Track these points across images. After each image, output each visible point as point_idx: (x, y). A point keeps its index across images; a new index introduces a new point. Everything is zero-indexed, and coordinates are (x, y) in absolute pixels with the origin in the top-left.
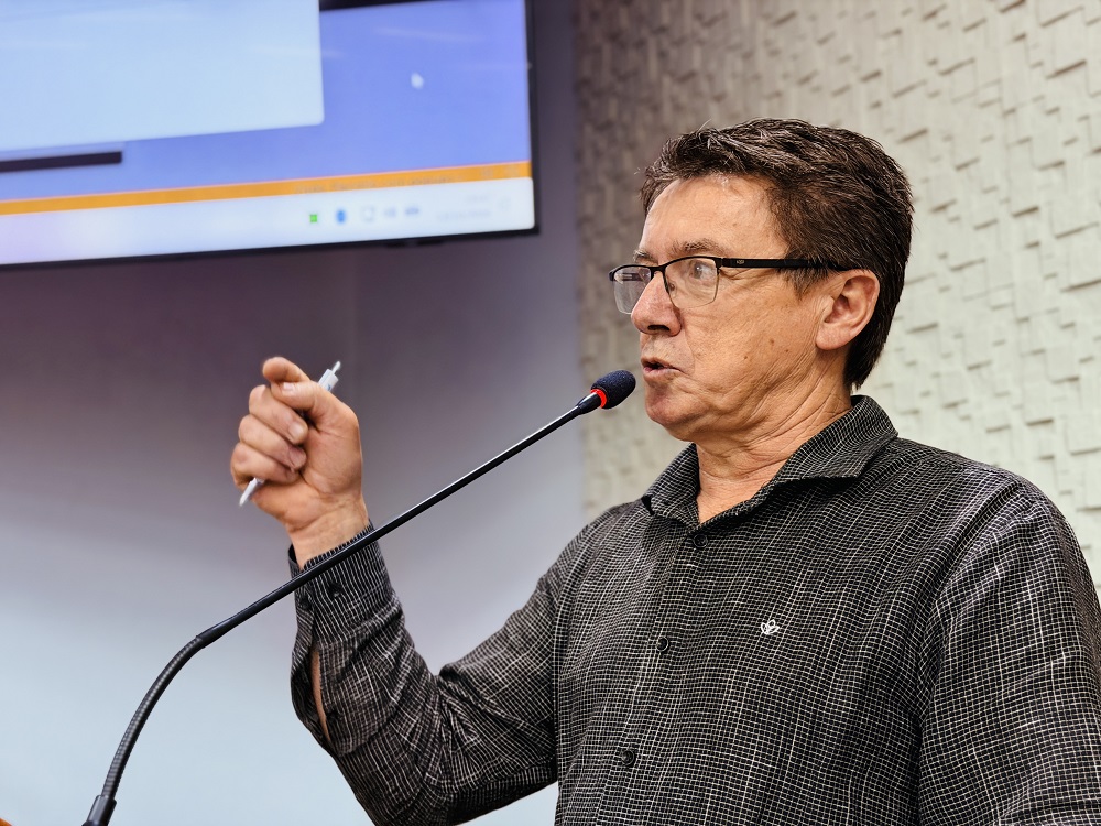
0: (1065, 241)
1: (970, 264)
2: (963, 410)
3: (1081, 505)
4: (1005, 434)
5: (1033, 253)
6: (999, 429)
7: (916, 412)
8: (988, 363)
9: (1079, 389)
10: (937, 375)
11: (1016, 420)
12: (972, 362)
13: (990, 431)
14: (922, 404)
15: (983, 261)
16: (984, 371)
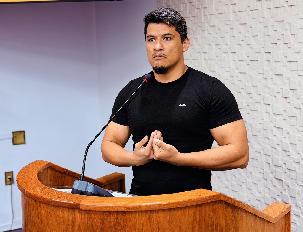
0: (240, 13)
1: (223, 13)
2: (219, 47)
3: (239, 72)
4: (227, 53)
5: (234, 14)
6: (226, 52)
7: (210, 45)
8: (224, 37)
9: (241, 46)
10: (215, 37)
11: (229, 51)
12: (221, 36)
13: (224, 52)
14: (212, 43)
15: (225, 13)
16: (224, 38)
